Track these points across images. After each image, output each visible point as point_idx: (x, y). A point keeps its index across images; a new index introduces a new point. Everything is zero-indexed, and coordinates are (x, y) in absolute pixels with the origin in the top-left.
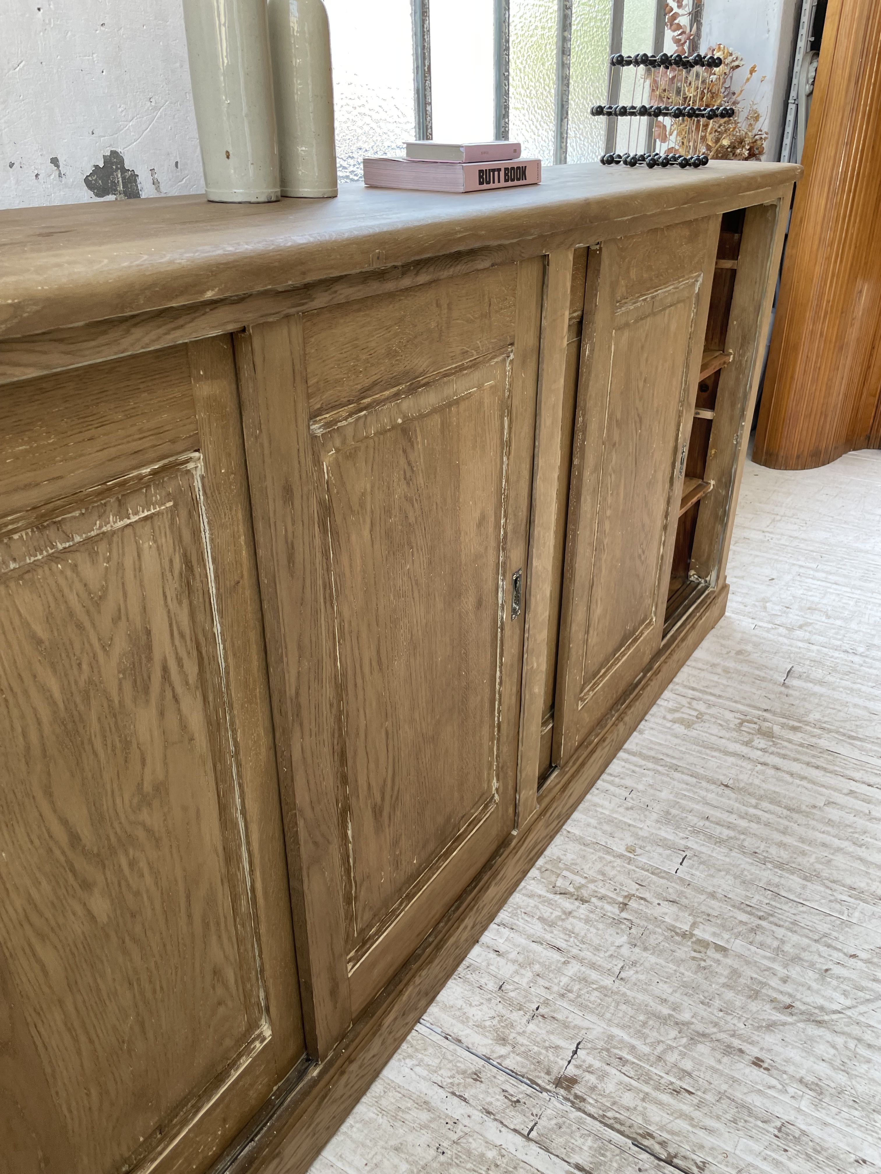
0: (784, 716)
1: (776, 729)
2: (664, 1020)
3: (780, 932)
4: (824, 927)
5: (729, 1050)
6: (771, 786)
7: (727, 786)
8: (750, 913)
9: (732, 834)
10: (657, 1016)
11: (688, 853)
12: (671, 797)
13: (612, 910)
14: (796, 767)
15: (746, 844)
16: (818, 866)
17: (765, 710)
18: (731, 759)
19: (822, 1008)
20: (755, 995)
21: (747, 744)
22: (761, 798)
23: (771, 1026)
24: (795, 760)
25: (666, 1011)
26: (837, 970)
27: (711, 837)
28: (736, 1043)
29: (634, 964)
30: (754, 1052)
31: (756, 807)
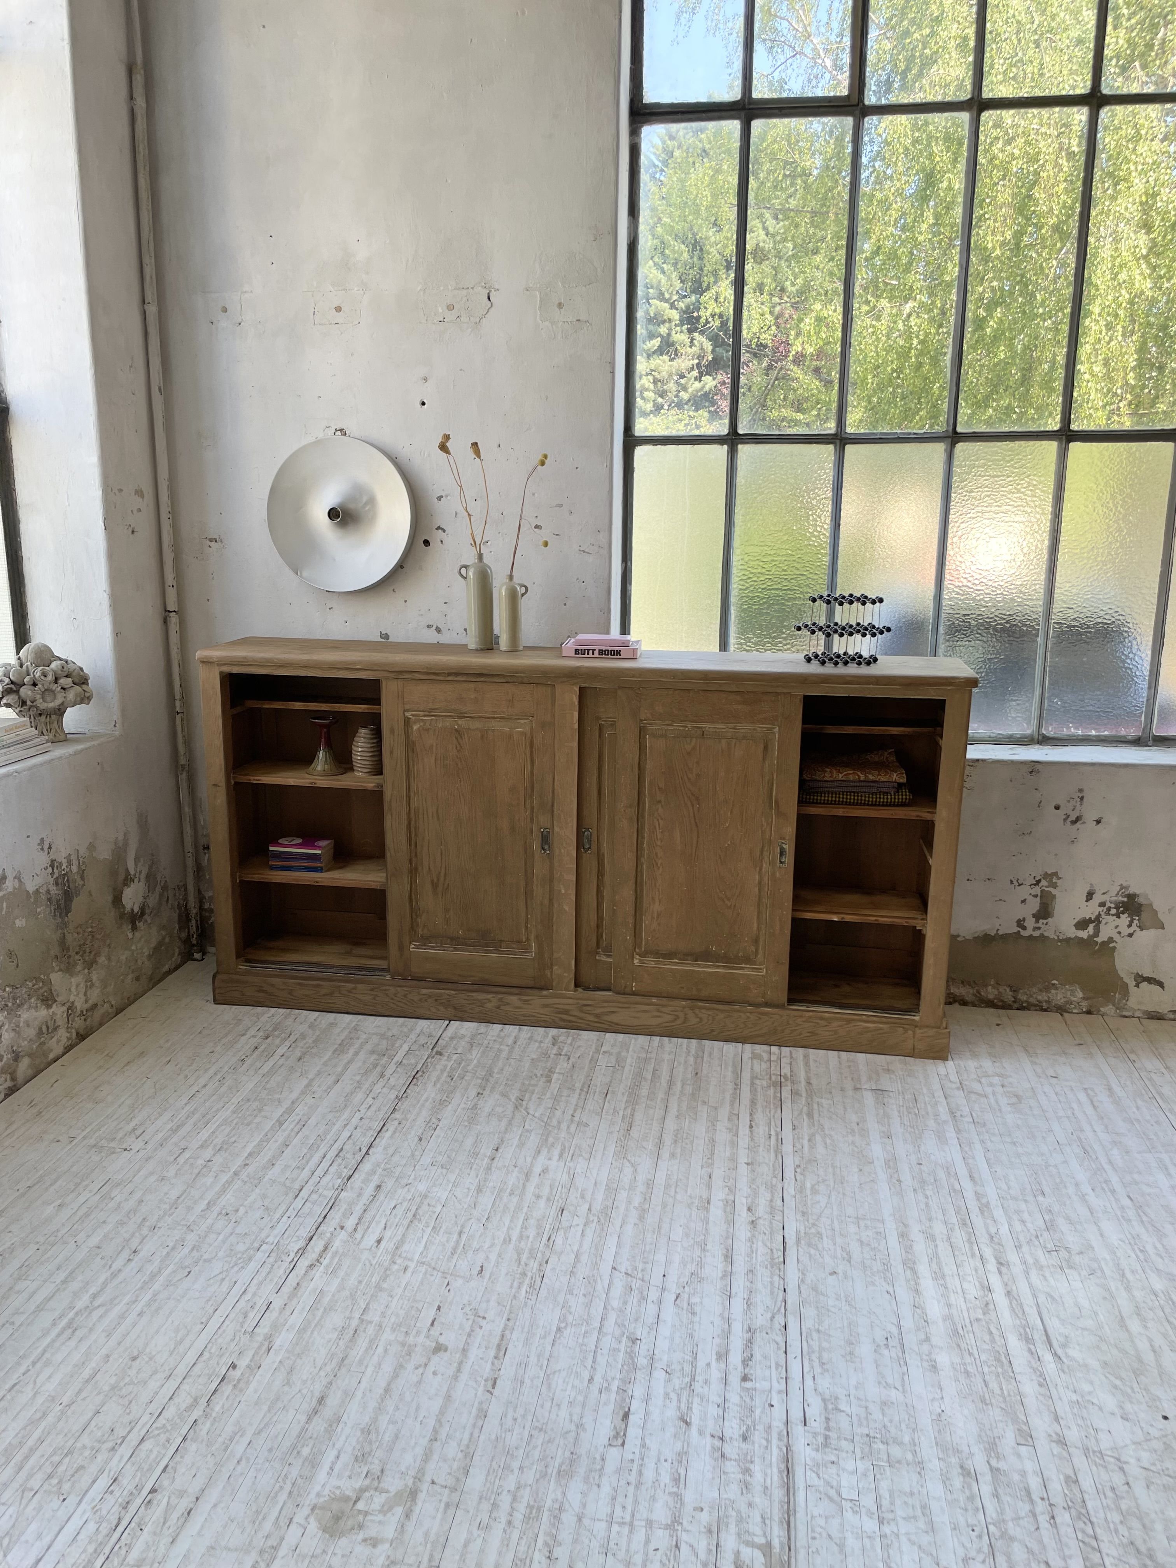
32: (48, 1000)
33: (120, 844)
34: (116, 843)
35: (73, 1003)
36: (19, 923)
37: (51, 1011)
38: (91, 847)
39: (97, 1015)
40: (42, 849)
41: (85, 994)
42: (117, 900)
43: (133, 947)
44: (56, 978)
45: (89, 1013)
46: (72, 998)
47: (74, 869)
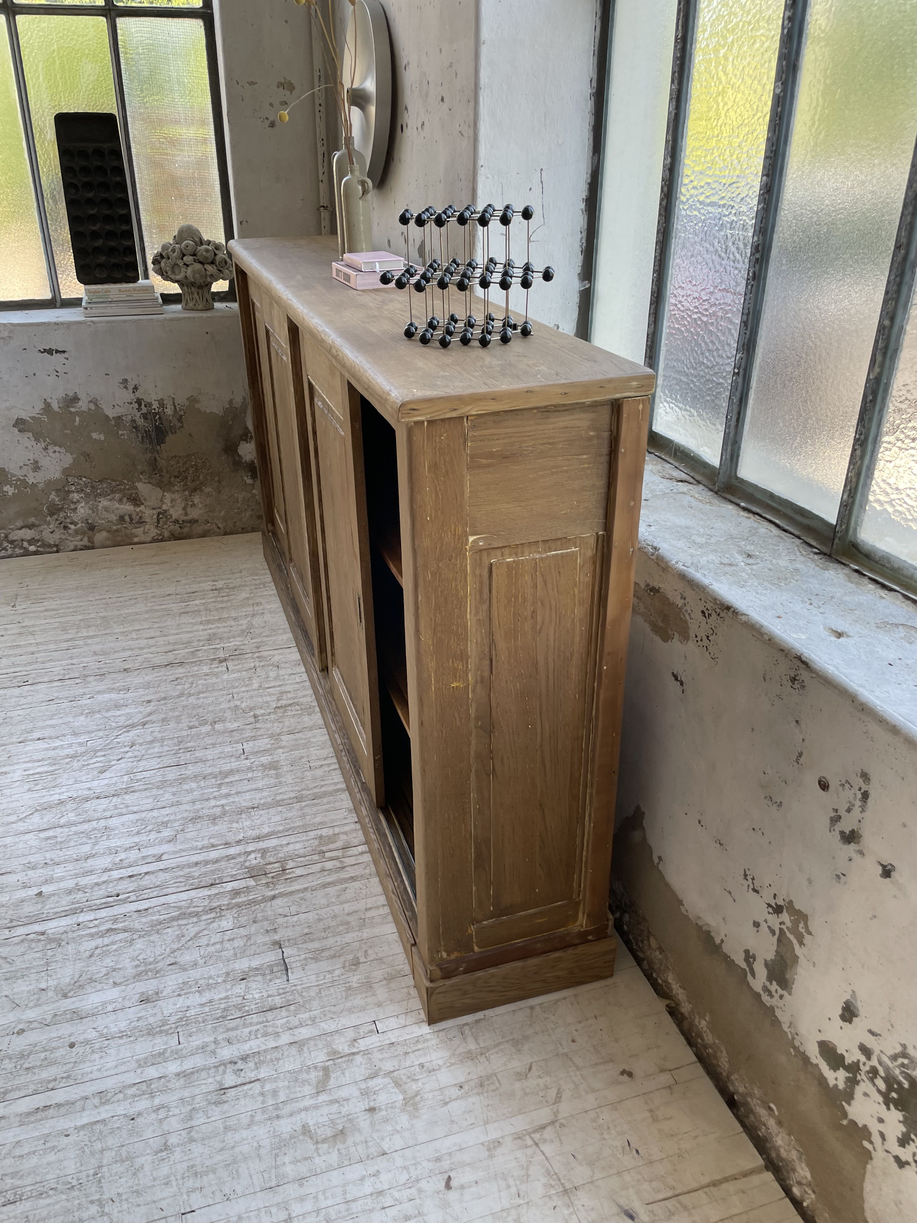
0: (254, 902)
1: (251, 882)
2: (200, 693)
3: (166, 748)
4: (142, 763)
5: (164, 699)
6: (221, 827)
7: (253, 808)
8: (187, 748)
9: (227, 780)
10: (203, 693)
11: (243, 757)
12: (284, 780)
13: (259, 712)
14: (214, 855)
15: (213, 780)
16: (161, 792)
17: (274, 897)
18: (266, 830)
19: (128, 731)
20: (163, 720)
21: (264, 852)
22: (224, 813)
23: (150, 714)
24: (217, 861)
25: (201, 695)
26: (127, 749)
27: (238, 771)
28: (163, 702)
29: (229, 701)
30: (152, 704)
31: (223, 806)
32: (136, 501)
33: (238, 406)
34: (231, 402)
35: (165, 511)
36: (95, 435)
37: (138, 510)
38: (192, 400)
39: (198, 529)
40: (126, 387)
41: (184, 509)
42: (231, 449)
43: (254, 491)
44: (143, 488)
45: (188, 525)
46: (165, 507)
47: (169, 411)
